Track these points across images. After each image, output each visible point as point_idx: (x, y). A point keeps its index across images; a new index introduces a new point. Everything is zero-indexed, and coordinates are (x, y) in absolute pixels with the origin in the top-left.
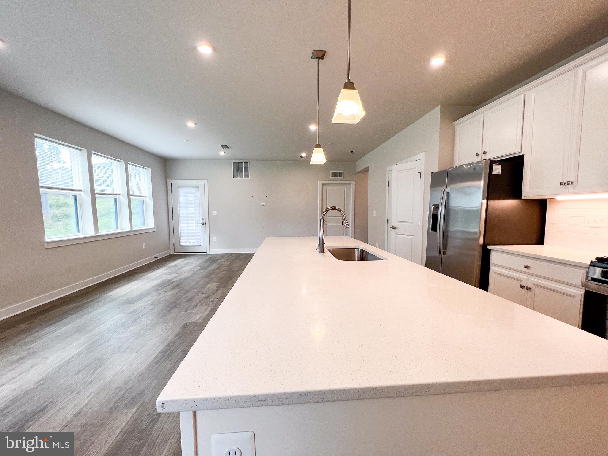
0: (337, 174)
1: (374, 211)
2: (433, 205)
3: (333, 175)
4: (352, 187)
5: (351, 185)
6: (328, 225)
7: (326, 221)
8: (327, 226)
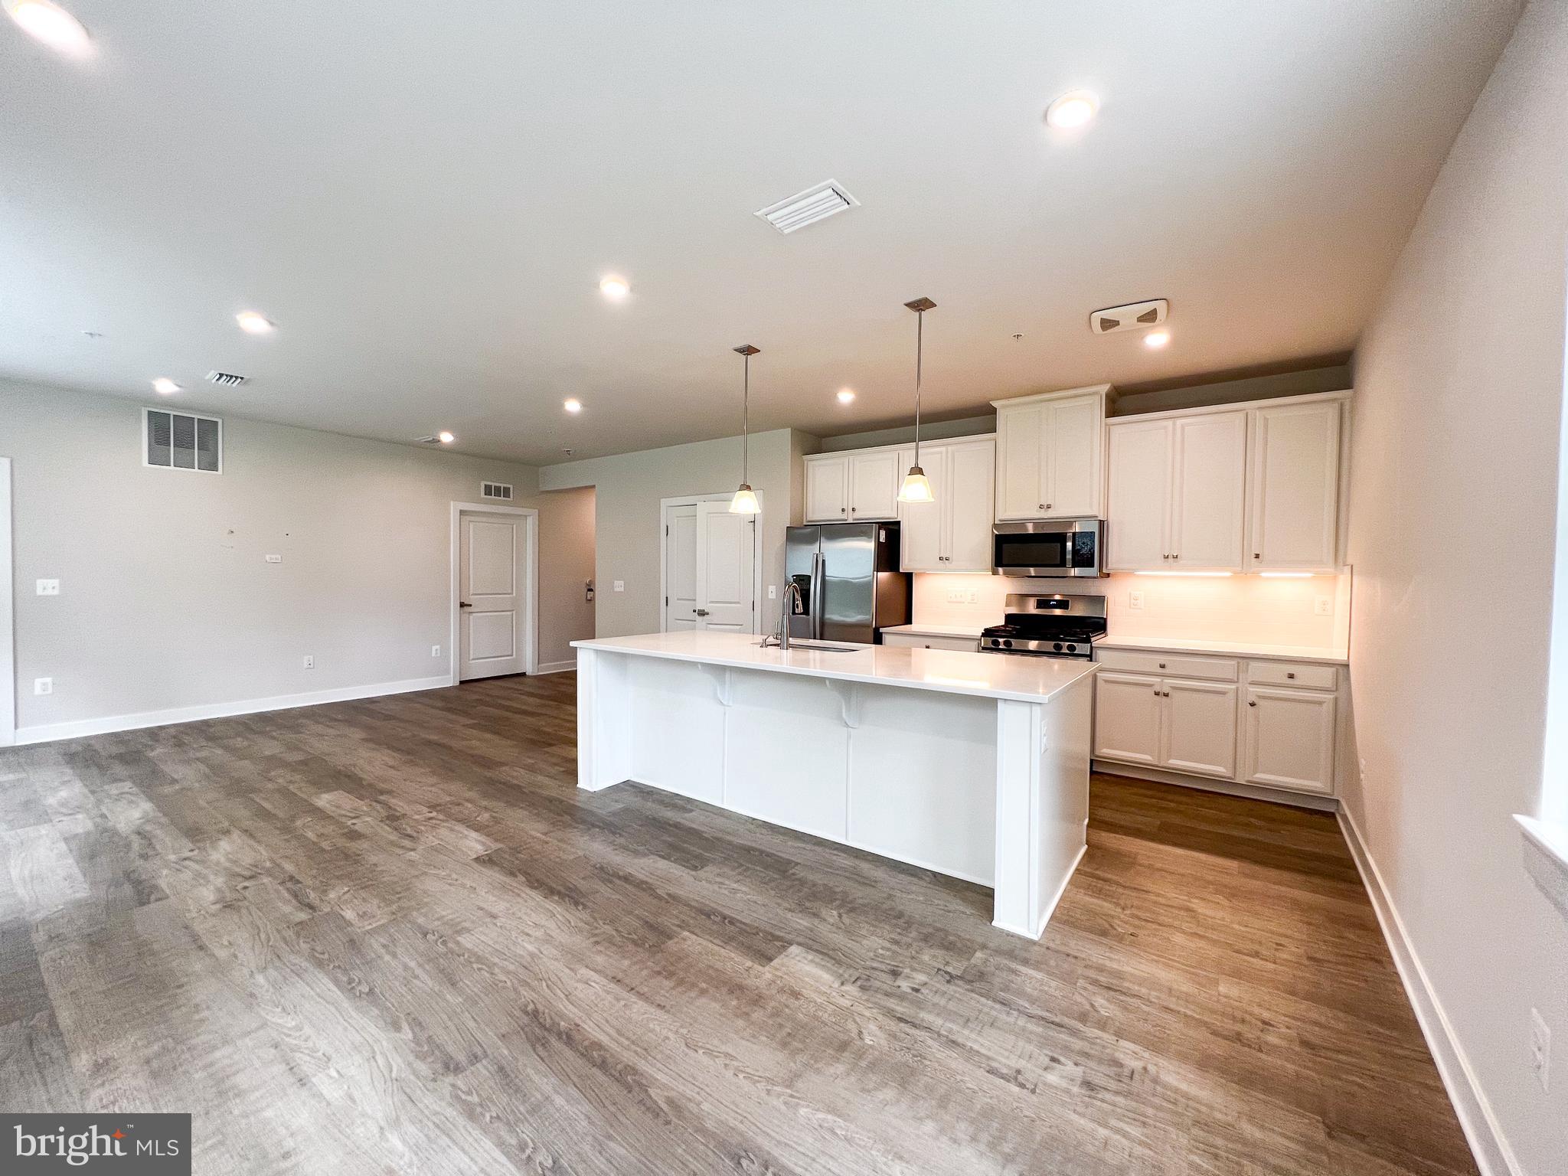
0: (498, 490)
1: (616, 583)
2: (793, 576)
3: (488, 490)
4: (531, 525)
5: (530, 520)
6: (474, 614)
7: (471, 605)
8: (471, 617)
